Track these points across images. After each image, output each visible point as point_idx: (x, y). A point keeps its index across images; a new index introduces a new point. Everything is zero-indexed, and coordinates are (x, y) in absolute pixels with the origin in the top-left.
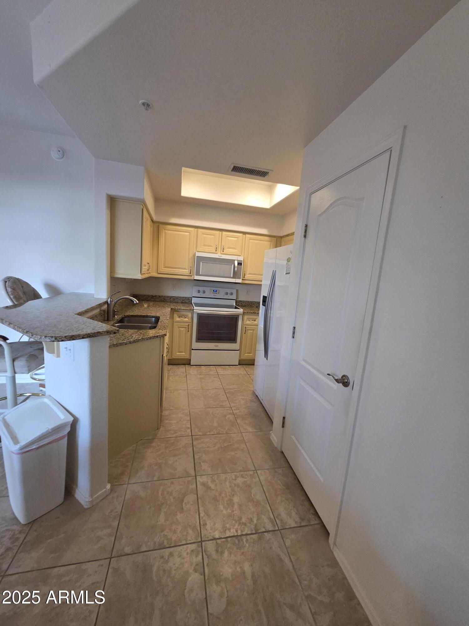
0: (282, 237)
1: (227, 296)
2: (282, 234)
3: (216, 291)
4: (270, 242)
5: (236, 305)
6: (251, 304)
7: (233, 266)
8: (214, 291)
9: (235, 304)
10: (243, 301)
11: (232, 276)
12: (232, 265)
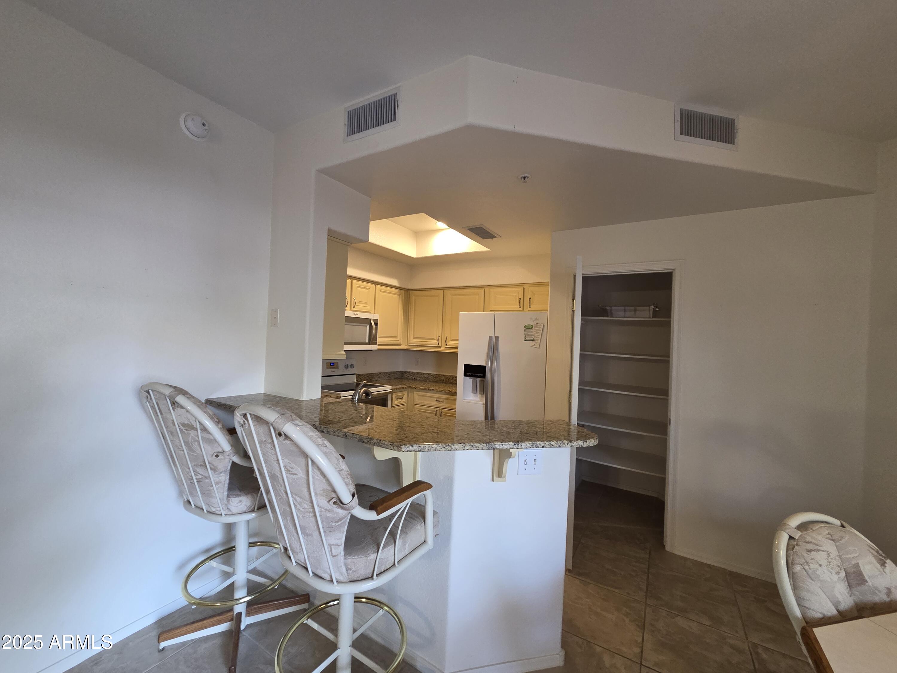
0: (409, 290)
1: (347, 370)
2: (410, 287)
3: (334, 365)
4: (399, 295)
5: (357, 381)
6: (371, 377)
7: (368, 327)
8: (331, 365)
9: (355, 381)
10: (362, 375)
11: (367, 341)
12: (366, 326)
